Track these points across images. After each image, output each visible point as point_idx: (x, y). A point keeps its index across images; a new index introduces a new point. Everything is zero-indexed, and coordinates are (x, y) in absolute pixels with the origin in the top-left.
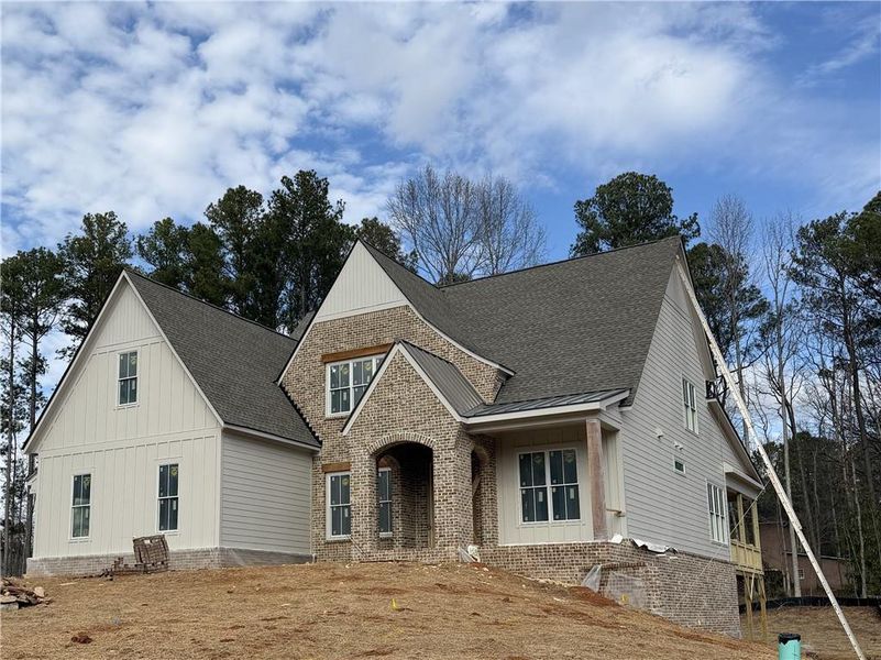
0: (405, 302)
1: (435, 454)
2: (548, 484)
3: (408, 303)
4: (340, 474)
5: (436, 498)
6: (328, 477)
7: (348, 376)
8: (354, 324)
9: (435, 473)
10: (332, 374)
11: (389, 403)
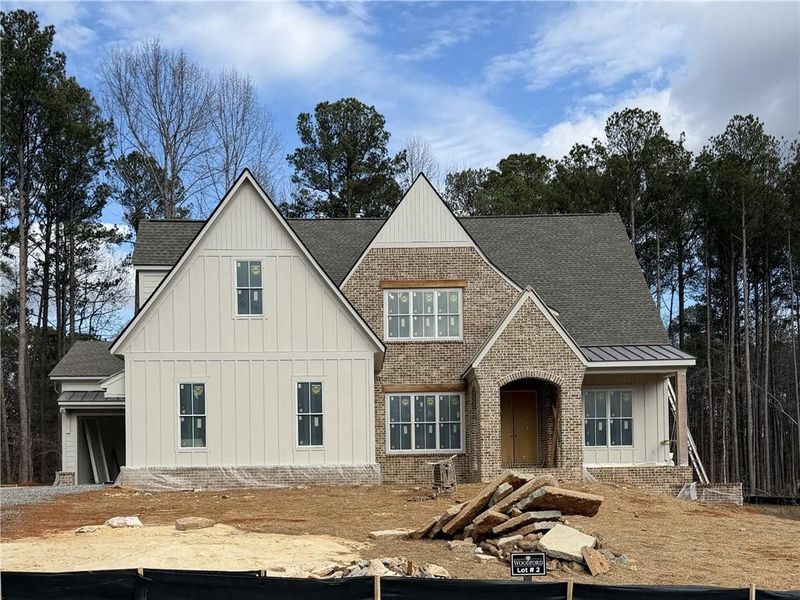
0: (471, 244)
1: (564, 390)
2: (609, 417)
3: (474, 245)
4: (400, 395)
5: (564, 427)
6: (388, 396)
7: (407, 303)
8: (416, 257)
9: (563, 406)
10: (390, 300)
11: (518, 343)
